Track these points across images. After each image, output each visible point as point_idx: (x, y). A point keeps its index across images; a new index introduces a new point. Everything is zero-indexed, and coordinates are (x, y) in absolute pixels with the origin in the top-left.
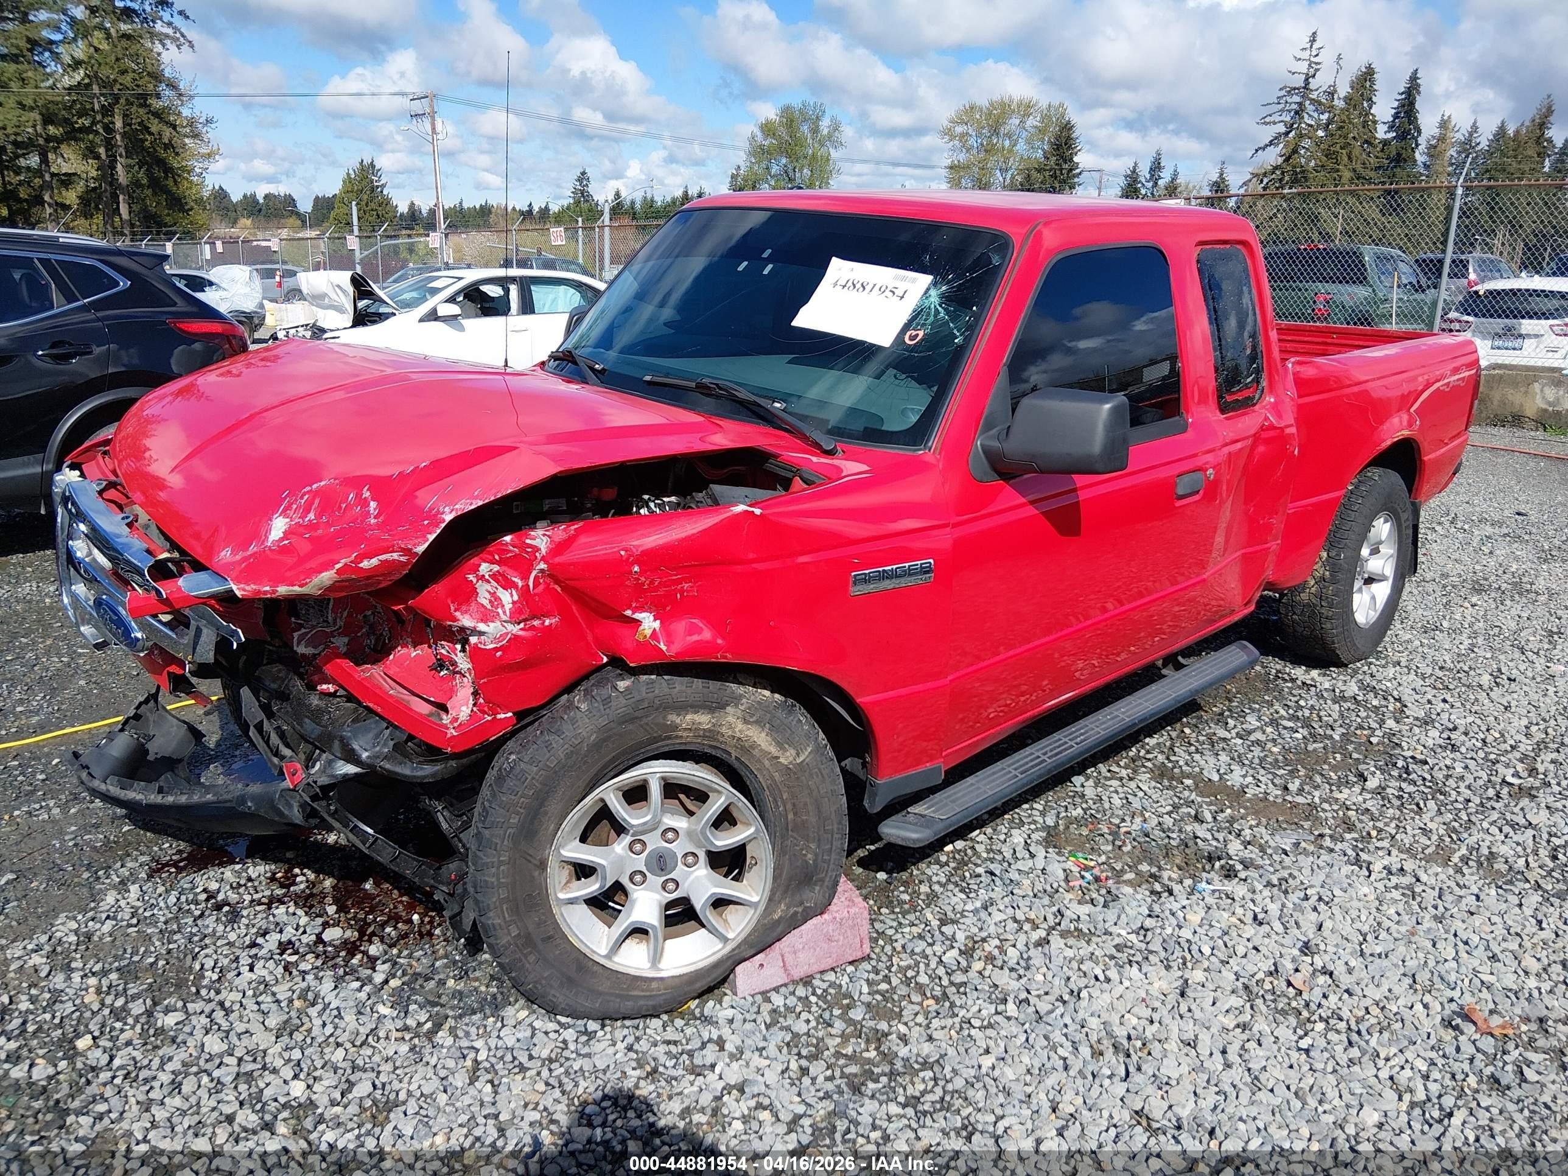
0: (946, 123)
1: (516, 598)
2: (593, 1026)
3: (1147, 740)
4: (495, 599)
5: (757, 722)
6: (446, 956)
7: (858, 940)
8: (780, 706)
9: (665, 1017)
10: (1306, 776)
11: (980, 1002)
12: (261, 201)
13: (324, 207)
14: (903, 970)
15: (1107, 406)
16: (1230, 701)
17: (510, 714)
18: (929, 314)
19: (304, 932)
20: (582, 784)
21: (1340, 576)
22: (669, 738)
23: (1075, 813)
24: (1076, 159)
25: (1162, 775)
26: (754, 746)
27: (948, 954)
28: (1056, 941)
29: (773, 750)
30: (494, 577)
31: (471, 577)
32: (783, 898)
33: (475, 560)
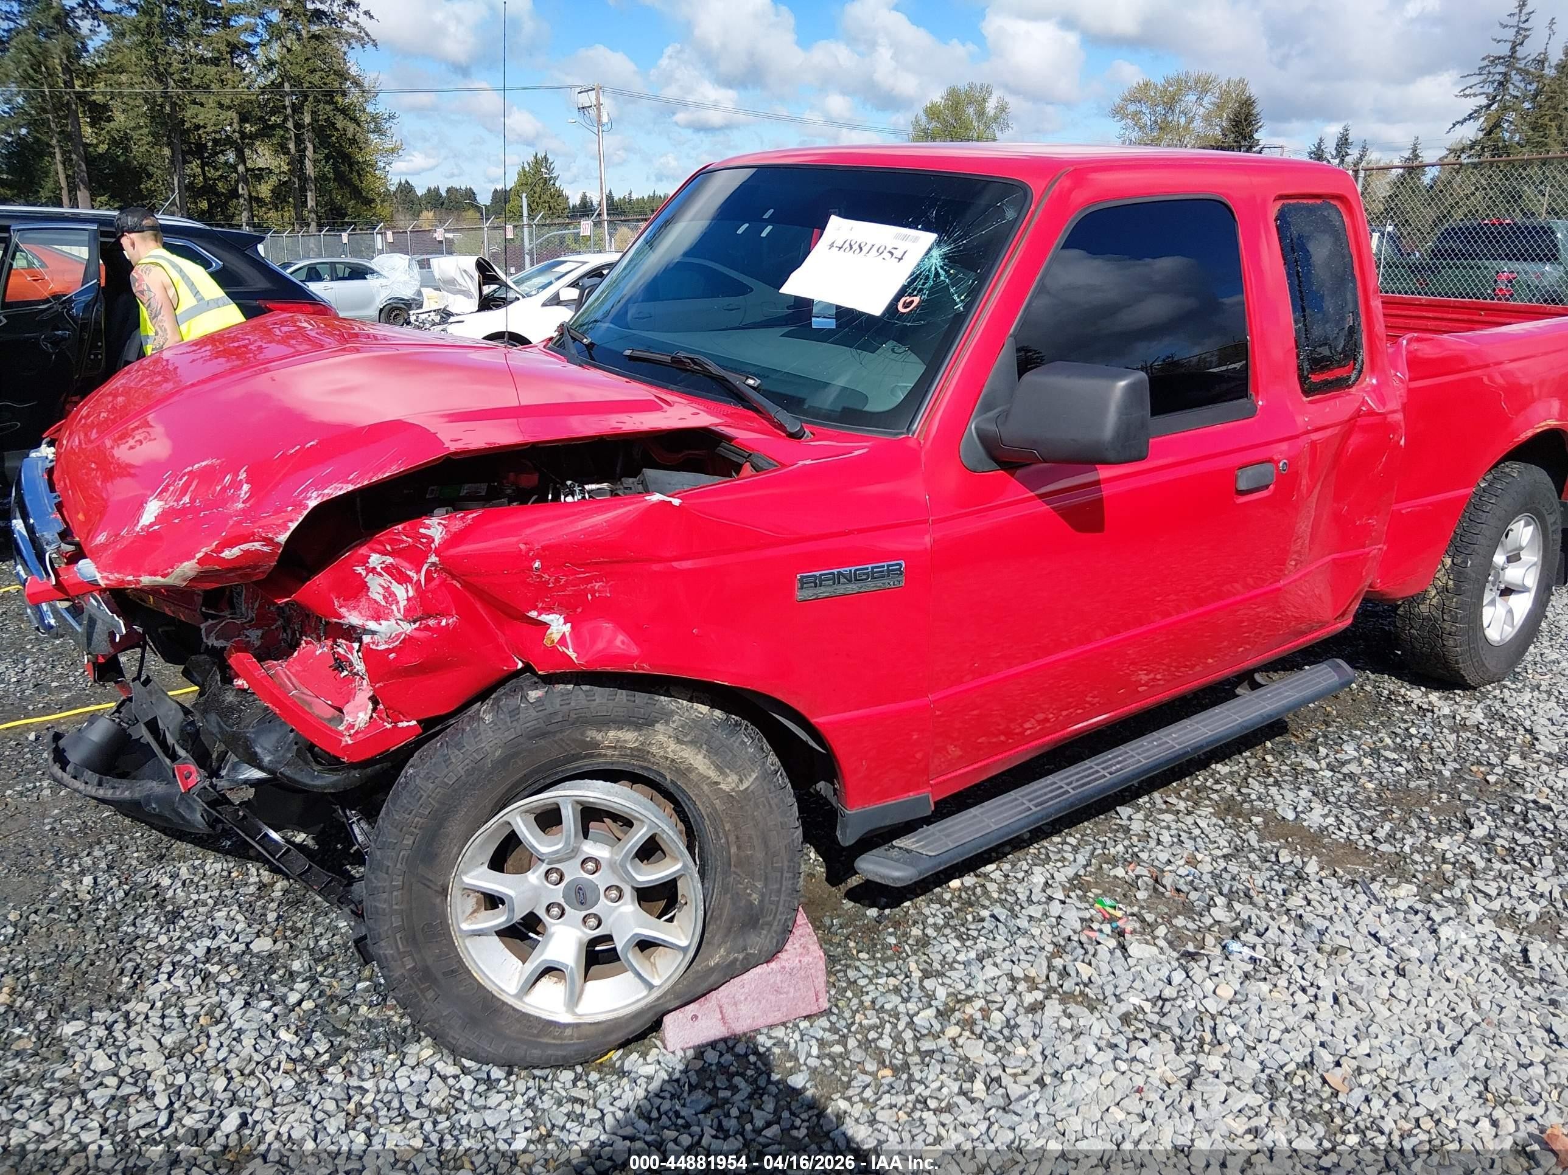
0: (1118, 101)
1: (411, 593)
2: (497, 1073)
3: (1219, 767)
4: (389, 595)
5: (692, 742)
6: (370, 979)
7: (812, 994)
8: (719, 725)
9: (579, 1069)
10: (1400, 819)
11: (943, 1077)
12: (444, 194)
13: (502, 198)
14: (864, 1029)
15: (1122, 383)
16: (1328, 725)
17: (414, 723)
18: (927, 278)
19: (236, 940)
20: (488, 804)
21: (1466, 586)
22: (591, 756)
23: (1113, 851)
24: (1256, 136)
25: (1228, 810)
26: (690, 769)
27: (922, 1014)
28: (1053, 1008)
29: (713, 774)
30: (387, 569)
31: (359, 569)
32: (724, 942)
33: (363, 550)
